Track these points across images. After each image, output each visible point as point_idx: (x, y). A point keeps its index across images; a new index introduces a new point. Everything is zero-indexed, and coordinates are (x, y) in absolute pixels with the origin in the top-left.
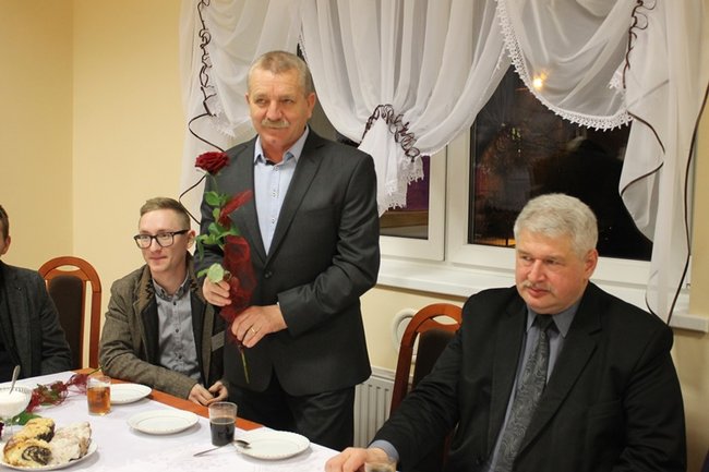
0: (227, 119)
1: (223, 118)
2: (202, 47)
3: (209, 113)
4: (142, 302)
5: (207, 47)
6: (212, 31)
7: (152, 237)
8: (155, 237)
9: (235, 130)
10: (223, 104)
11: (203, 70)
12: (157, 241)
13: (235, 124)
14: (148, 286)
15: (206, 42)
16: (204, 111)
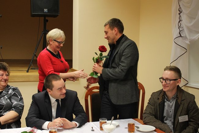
0: (187, 38)
1: (186, 38)
2: (179, 14)
3: (181, 36)
4: (160, 101)
5: (181, 14)
6: (183, 8)
7: (164, 80)
8: (165, 80)
9: (189, 41)
10: (186, 33)
11: (179, 22)
12: (165, 81)
13: (190, 39)
14: (163, 95)
15: (180, 12)
16: (179, 35)
